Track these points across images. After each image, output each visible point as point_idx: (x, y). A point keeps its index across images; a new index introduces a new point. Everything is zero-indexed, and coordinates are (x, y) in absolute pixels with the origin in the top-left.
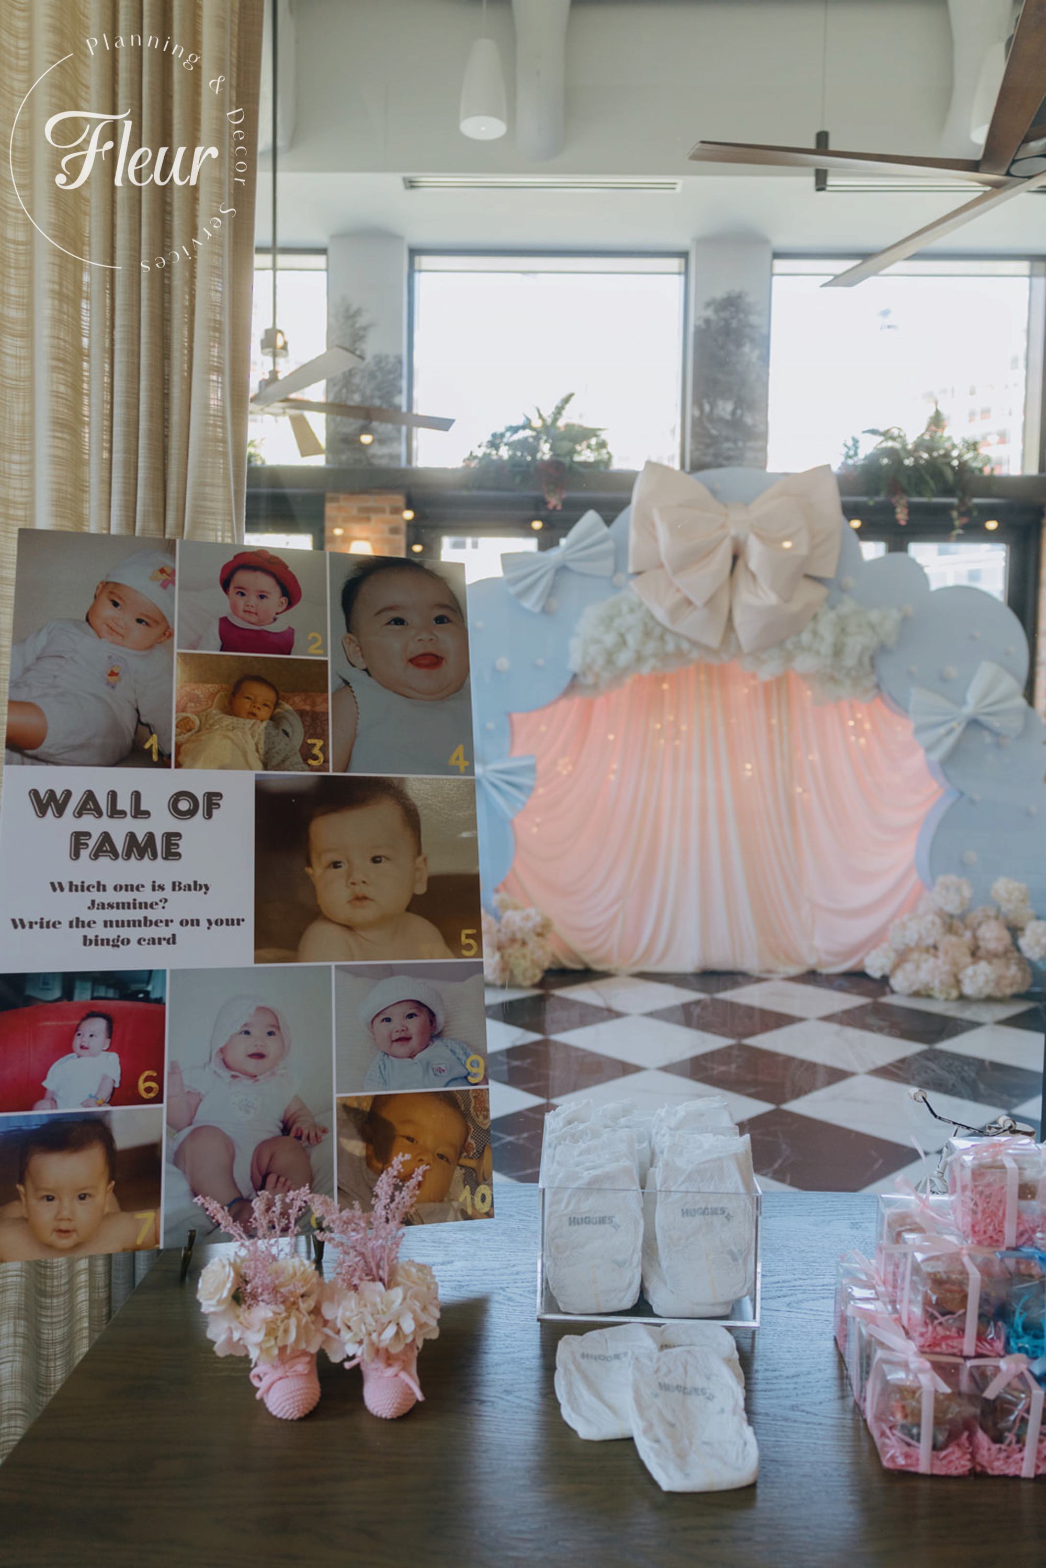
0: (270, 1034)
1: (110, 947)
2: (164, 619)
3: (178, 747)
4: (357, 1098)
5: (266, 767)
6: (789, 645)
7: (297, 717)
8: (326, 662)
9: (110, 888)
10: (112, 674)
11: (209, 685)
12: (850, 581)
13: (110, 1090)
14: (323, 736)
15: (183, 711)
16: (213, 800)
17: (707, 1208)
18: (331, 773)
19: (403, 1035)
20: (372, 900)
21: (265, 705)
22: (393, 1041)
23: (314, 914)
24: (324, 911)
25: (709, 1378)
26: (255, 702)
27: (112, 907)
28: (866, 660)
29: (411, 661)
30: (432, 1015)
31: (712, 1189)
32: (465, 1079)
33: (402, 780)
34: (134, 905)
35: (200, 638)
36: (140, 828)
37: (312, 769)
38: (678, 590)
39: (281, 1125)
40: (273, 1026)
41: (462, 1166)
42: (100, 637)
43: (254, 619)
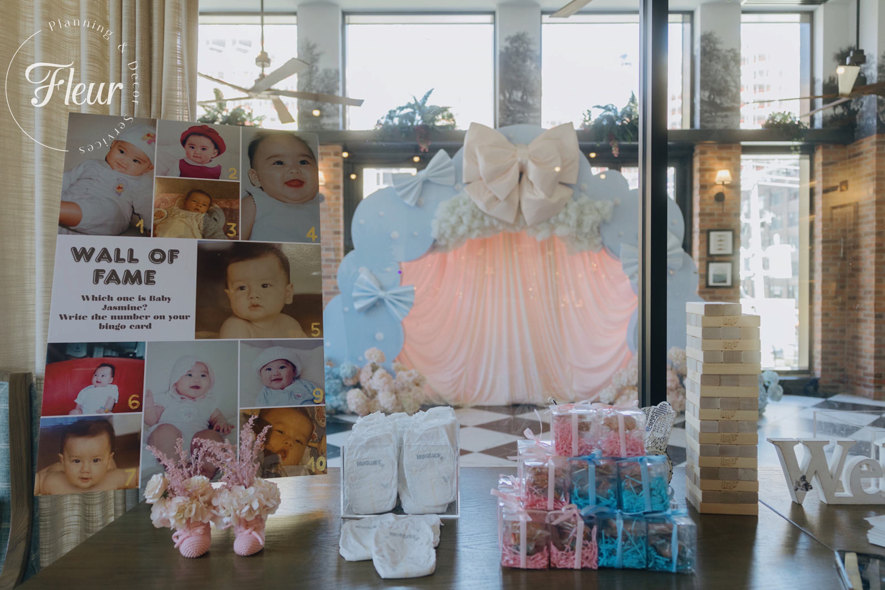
0: (203, 376)
1: (114, 330)
2: (149, 160)
3: (155, 226)
4: (251, 410)
5: (204, 237)
6: (552, 221)
7: (221, 210)
8: (239, 183)
9: (115, 299)
10: (119, 188)
11: (173, 194)
12: (585, 186)
13: (113, 404)
14: (237, 221)
15: (158, 207)
16: (174, 254)
17: (430, 454)
18: (240, 241)
19: (278, 377)
20: (261, 306)
21: (204, 205)
22: (272, 381)
23: (229, 313)
24: (234, 311)
25: (418, 531)
26: (198, 203)
27: (116, 309)
28: (595, 228)
29: (286, 183)
30: (294, 367)
31: (433, 443)
32: (312, 400)
33: (280, 244)
34: (129, 308)
35: (169, 170)
36: (133, 268)
37: (230, 238)
38: (490, 192)
39: (208, 424)
40: (205, 372)
41: (309, 447)
42: (113, 169)
43: (199, 160)
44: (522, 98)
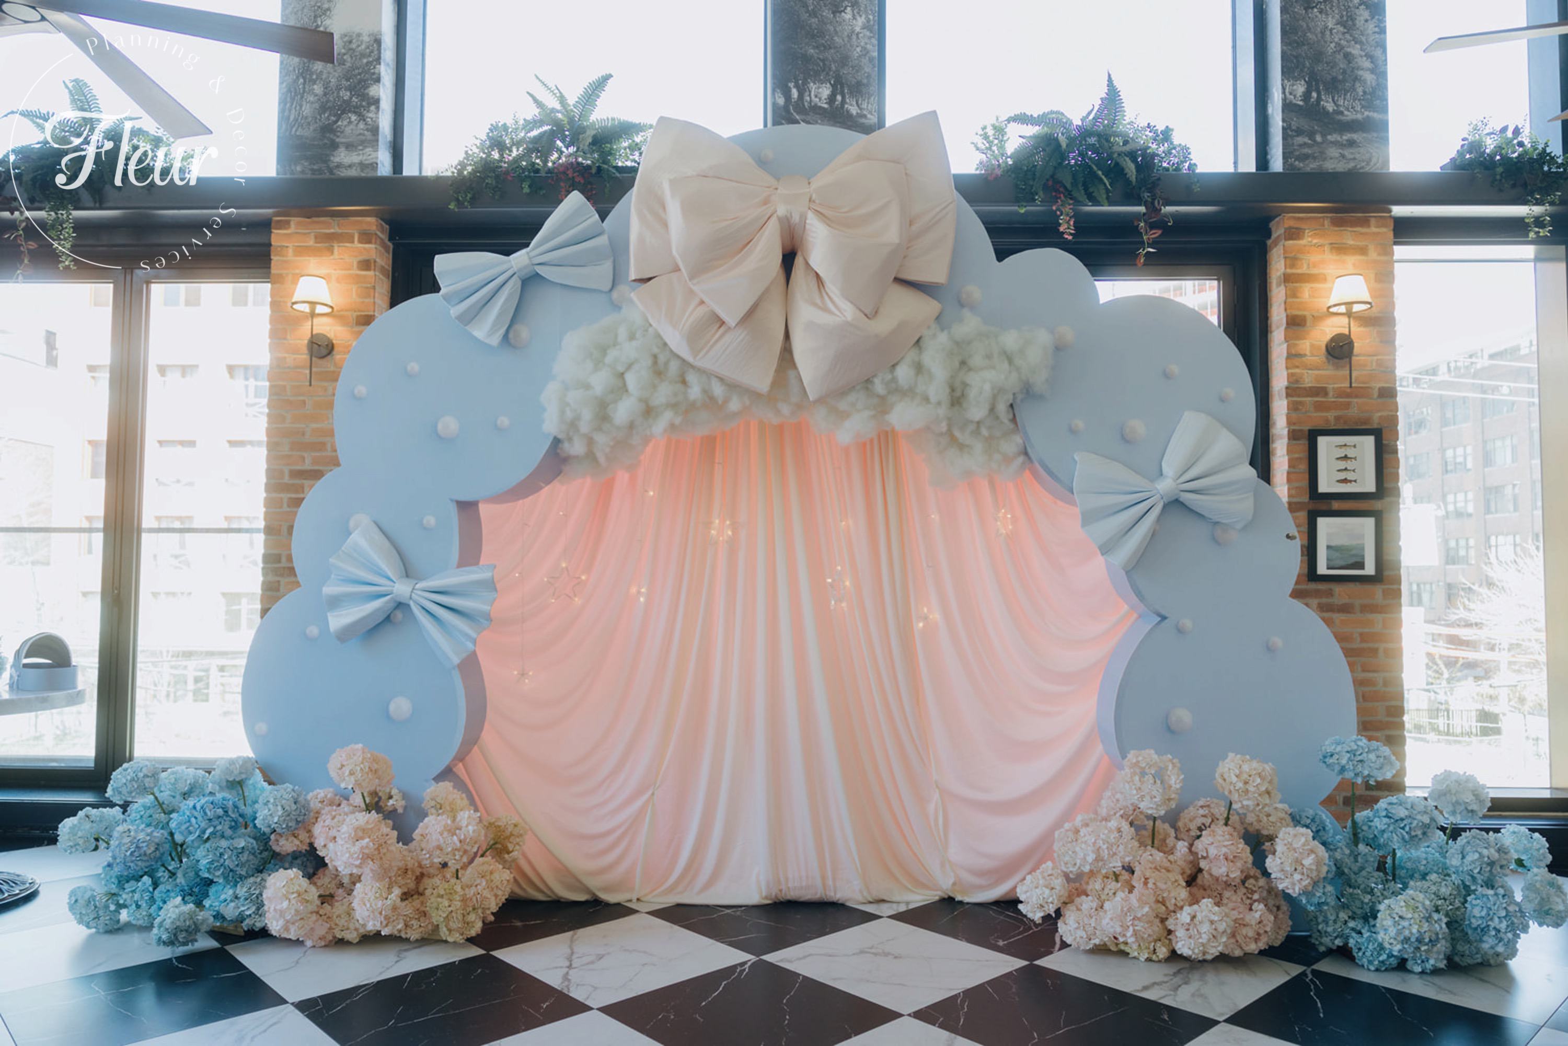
6: (879, 387)
28: (1002, 407)
38: (702, 303)
44: (831, 99)
